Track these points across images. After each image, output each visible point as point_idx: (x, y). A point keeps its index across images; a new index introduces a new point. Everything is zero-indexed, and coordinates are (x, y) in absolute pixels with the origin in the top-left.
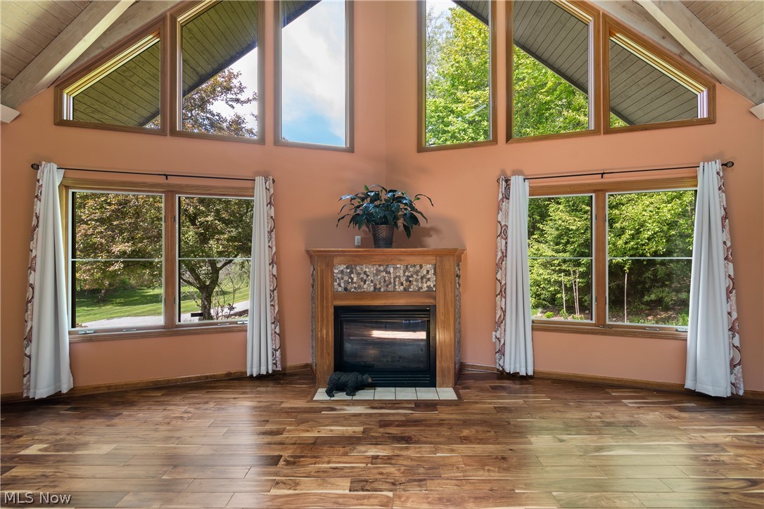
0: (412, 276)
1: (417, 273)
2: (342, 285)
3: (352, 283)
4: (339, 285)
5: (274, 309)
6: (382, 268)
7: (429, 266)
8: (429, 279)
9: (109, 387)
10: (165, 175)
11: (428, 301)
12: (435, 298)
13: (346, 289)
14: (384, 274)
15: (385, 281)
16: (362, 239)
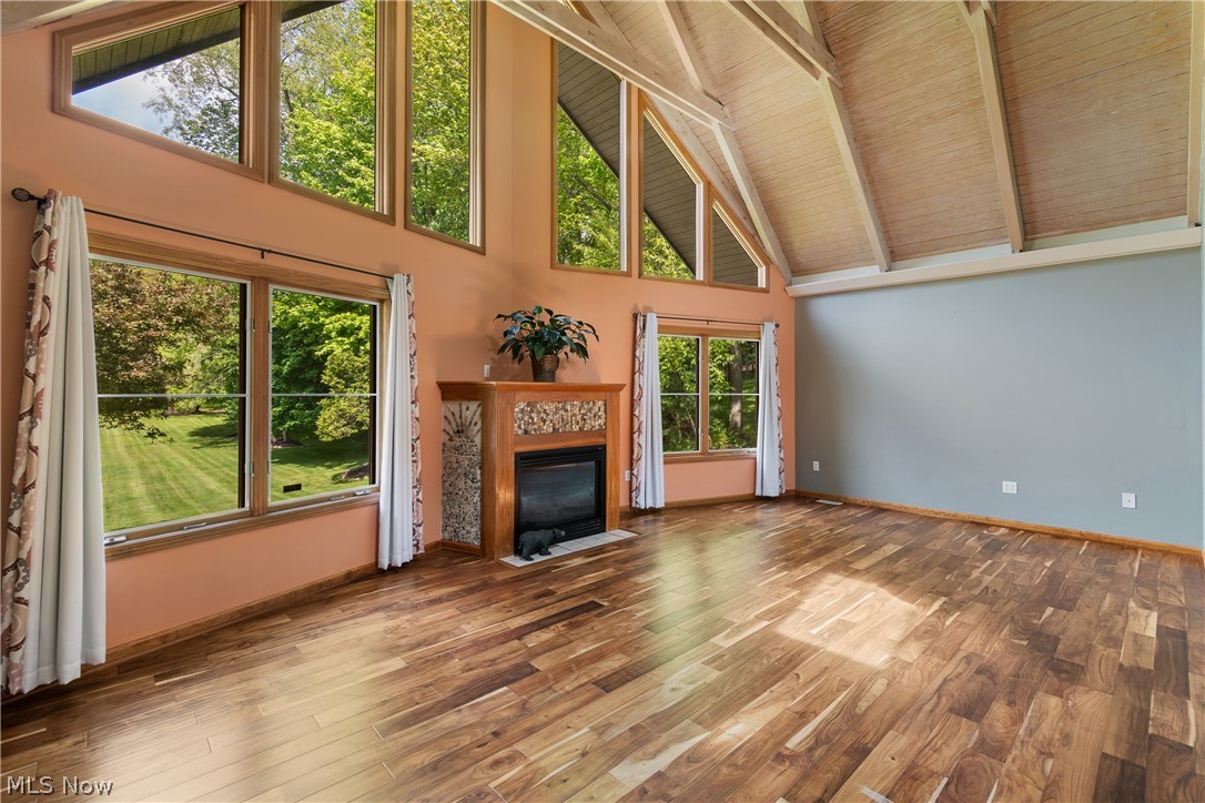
0: (586, 414)
1: (590, 410)
2: (523, 427)
3: (533, 423)
4: (519, 427)
5: (417, 467)
6: (560, 405)
7: (600, 403)
8: (600, 417)
9: (164, 638)
10: (260, 249)
11: (600, 441)
12: (605, 436)
13: (526, 432)
14: (562, 412)
15: (563, 420)
16: (491, 369)
